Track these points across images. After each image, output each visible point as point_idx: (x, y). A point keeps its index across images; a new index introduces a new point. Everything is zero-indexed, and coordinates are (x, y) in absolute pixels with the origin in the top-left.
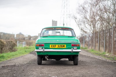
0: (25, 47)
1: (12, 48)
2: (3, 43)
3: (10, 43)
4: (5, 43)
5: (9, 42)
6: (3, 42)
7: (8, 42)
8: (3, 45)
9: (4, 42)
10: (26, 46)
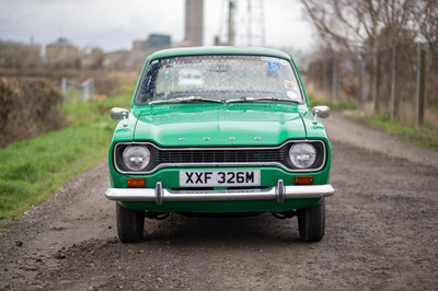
0: (91, 100)
1: (44, 112)
2: (10, 94)
3: (35, 91)
4: (17, 90)
5: (31, 85)
6: (8, 89)
7: (27, 87)
8: (11, 102)
9: (12, 88)
10: (95, 97)
